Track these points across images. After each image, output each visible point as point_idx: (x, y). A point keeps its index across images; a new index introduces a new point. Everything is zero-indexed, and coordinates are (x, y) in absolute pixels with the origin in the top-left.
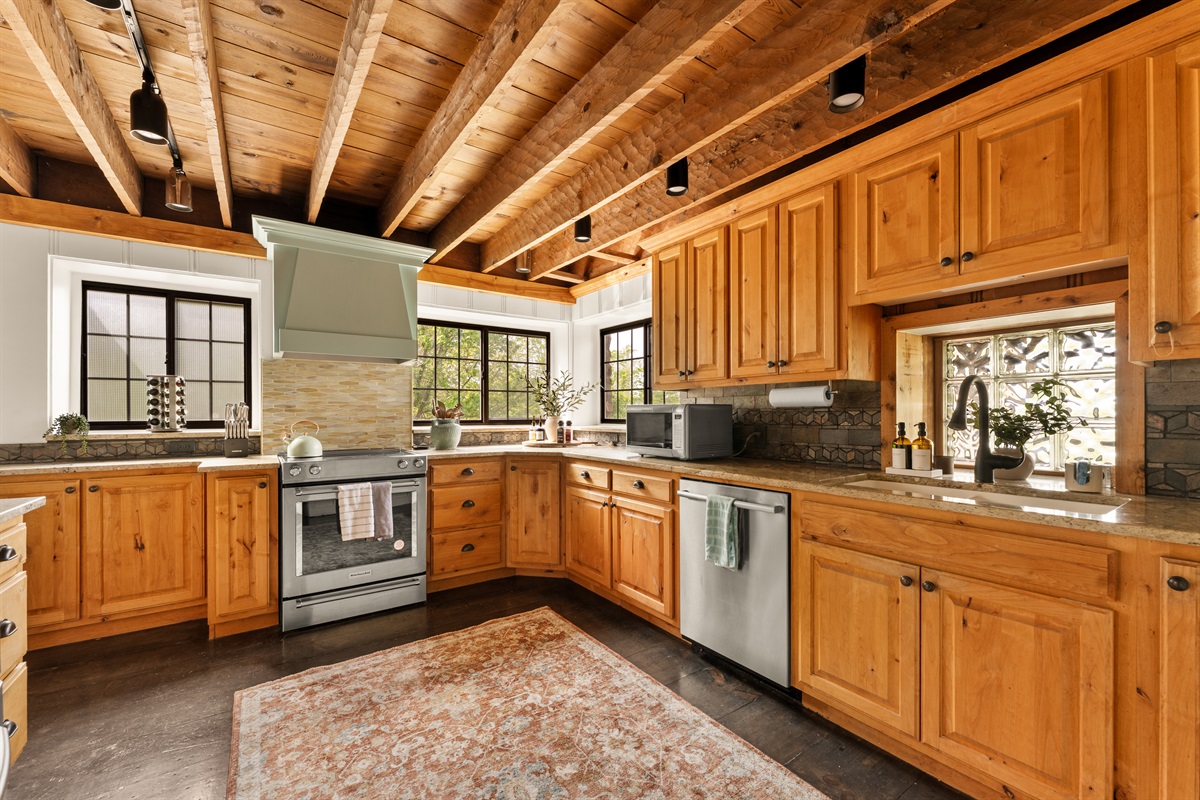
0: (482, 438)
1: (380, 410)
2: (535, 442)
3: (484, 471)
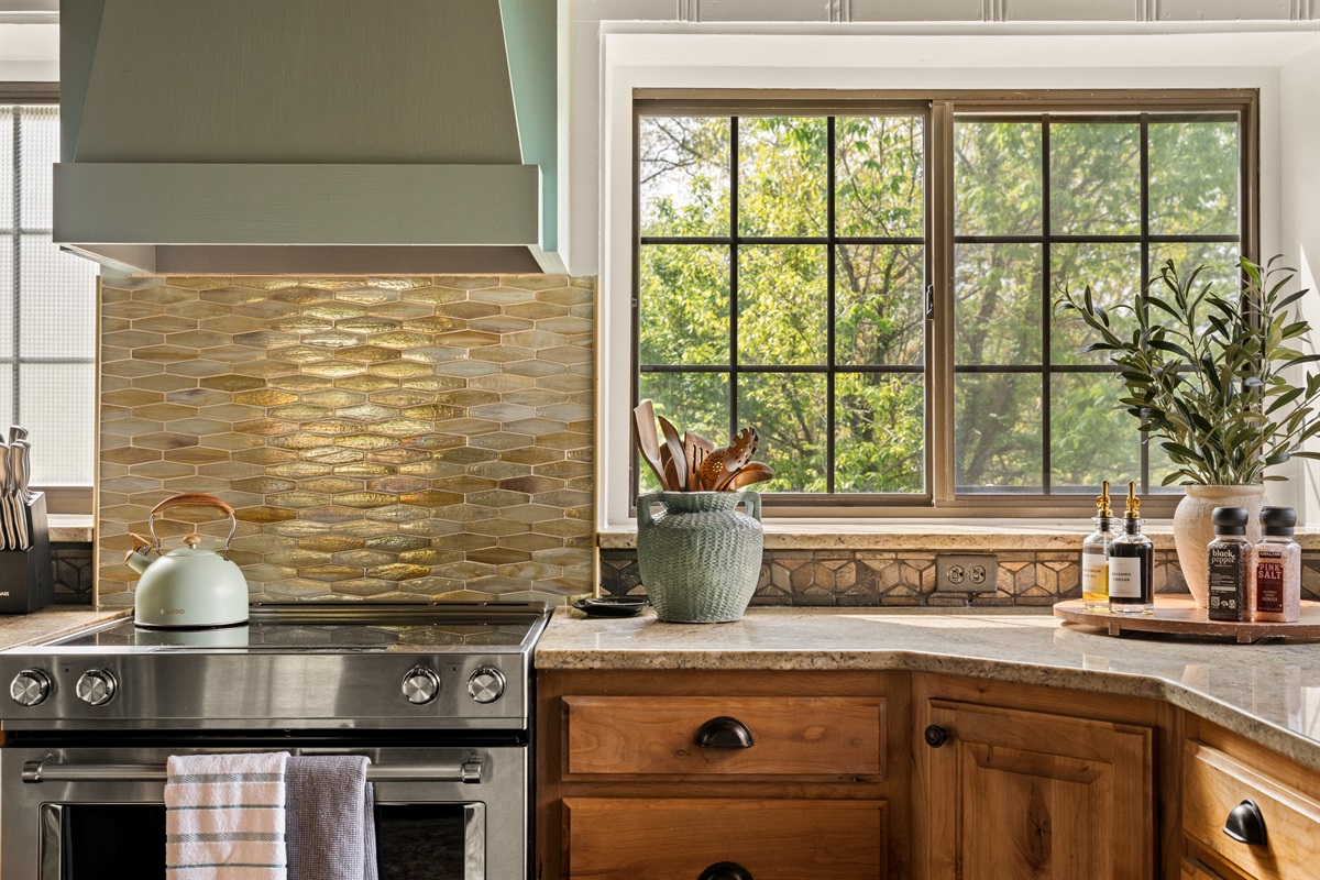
0: (891, 576)
1: (477, 455)
2: (1102, 608)
3: (798, 736)
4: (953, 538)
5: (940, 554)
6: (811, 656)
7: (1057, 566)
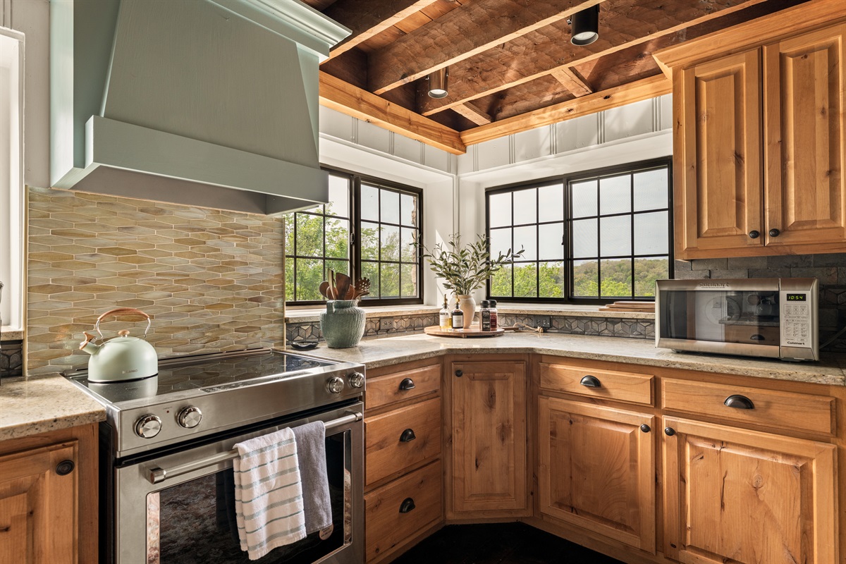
3: (423, 381)
4: (387, 313)
5: (381, 318)
6: (429, 353)
7: (406, 320)
